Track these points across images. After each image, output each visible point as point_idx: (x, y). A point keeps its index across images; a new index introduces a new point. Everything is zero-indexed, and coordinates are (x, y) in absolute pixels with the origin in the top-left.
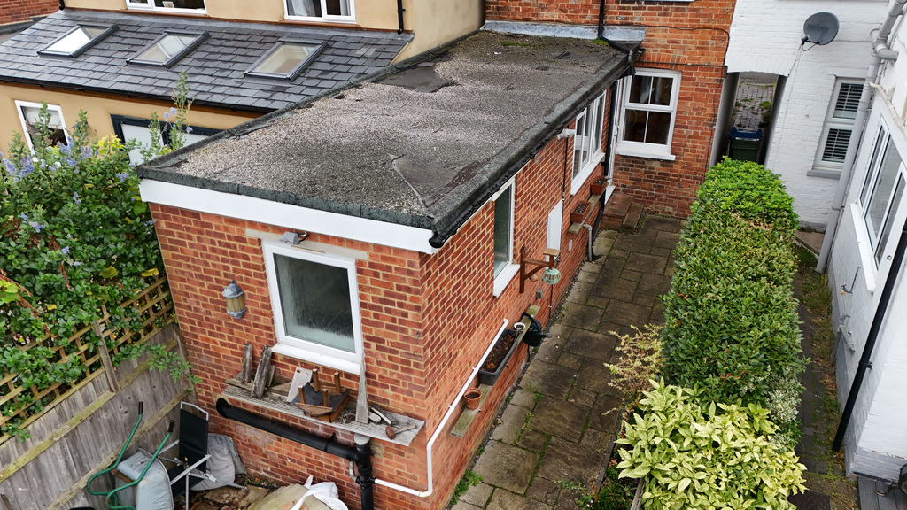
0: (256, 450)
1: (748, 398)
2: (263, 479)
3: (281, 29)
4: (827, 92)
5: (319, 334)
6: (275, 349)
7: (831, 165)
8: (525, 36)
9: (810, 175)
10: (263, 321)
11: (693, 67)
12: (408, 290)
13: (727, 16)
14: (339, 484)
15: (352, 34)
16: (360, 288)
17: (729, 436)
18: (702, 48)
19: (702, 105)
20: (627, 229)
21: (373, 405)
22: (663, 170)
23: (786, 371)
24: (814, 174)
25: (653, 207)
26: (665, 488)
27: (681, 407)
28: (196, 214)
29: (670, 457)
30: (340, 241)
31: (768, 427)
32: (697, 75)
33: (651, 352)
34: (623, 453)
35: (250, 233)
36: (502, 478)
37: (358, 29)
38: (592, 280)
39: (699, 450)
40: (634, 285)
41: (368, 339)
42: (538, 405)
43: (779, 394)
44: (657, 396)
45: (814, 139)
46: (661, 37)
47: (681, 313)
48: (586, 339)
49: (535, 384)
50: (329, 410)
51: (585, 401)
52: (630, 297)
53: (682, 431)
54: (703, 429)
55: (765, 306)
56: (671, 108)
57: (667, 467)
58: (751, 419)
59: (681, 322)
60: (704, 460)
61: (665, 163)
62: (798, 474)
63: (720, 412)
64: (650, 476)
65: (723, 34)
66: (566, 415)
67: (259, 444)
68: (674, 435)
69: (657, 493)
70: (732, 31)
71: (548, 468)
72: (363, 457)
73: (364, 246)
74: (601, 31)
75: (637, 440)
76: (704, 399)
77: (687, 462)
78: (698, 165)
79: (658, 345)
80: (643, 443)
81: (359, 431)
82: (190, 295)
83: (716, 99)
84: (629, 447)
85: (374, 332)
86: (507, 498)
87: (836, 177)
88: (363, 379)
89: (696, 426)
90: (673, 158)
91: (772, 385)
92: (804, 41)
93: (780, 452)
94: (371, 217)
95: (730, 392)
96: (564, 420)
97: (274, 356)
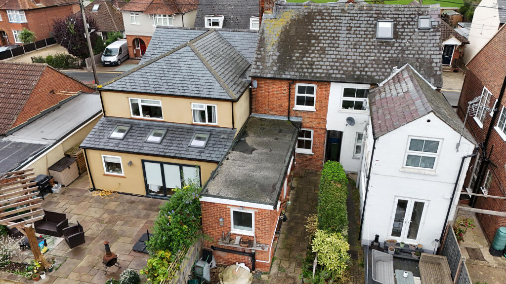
0: (220, 257)
1: (338, 231)
2: (222, 265)
3: (192, 126)
4: (354, 136)
5: (240, 227)
6: (231, 232)
7: (357, 156)
8: (266, 119)
9: (353, 158)
10: (228, 226)
11: (317, 128)
12: (267, 217)
13: (326, 115)
14: (245, 263)
15: (217, 129)
16: (255, 217)
17: (334, 240)
18: (319, 123)
19: (321, 139)
20: (301, 177)
21: (257, 243)
22: (311, 157)
23: (345, 224)
24: (354, 158)
25: (308, 168)
26: (322, 253)
27: (324, 235)
28: (214, 203)
29: (322, 246)
30: (251, 208)
31: (342, 237)
32: (318, 131)
33: (315, 221)
34: (313, 247)
35: (228, 207)
36: (282, 257)
37: (218, 127)
38: (294, 197)
39: (328, 244)
40: (306, 197)
41: (256, 228)
42: (286, 237)
43: (343, 230)
44: (318, 233)
45: (353, 148)
46: (307, 120)
47: (322, 212)
48: (296, 216)
49: (285, 232)
50: (248, 245)
51: (299, 235)
52: (305, 202)
53: (324, 241)
54: (328, 240)
55: (339, 210)
56: (311, 139)
57: (322, 248)
58: (338, 236)
59: (322, 215)
60: (329, 246)
61: (311, 155)
62: (348, 247)
63: (332, 235)
64: (319, 251)
65: (325, 120)
66: (294, 239)
67: (222, 256)
68: (323, 242)
69: (320, 254)
70: (327, 119)
71: (293, 253)
72: (253, 256)
73: (257, 209)
74: (289, 118)
75: (315, 243)
76: (328, 233)
77: (326, 247)
78: (321, 156)
79: (317, 220)
80: (317, 244)
81: (254, 249)
82: (208, 221)
83: (324, 137)
84: (314, 245)
85: (258, 226)
86: (285, 262)
87: (359, 159)
88: (255, 237)
89: (327, 239)
90: (313, 154)
91: (342, 228)
92: (347, 125)
93: (344, 242)
94: (259, 203)
95: (333, 231)
96: (294, 240)
97: (230, 234)
